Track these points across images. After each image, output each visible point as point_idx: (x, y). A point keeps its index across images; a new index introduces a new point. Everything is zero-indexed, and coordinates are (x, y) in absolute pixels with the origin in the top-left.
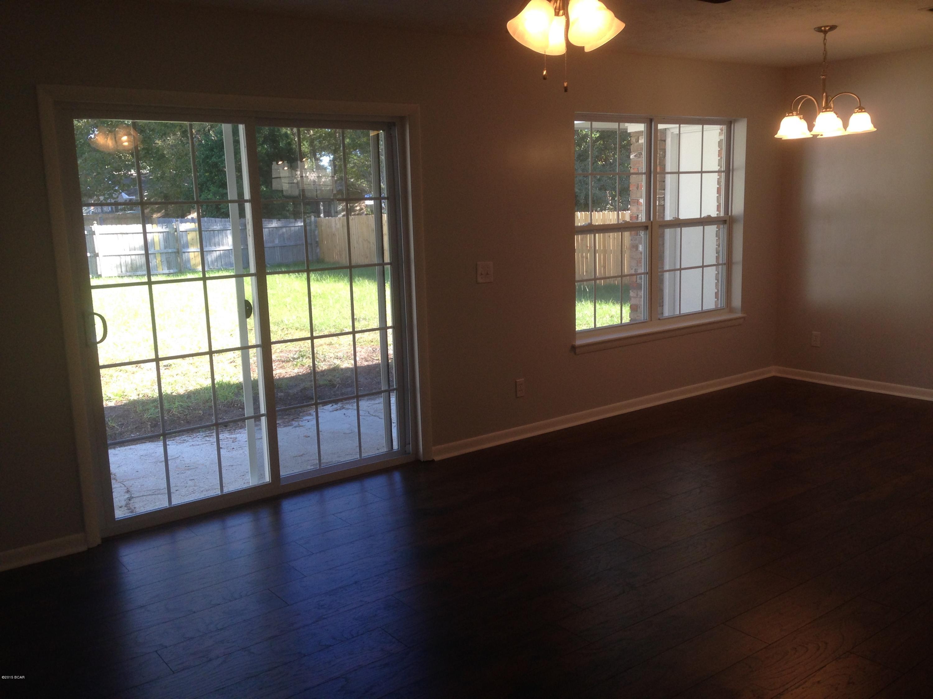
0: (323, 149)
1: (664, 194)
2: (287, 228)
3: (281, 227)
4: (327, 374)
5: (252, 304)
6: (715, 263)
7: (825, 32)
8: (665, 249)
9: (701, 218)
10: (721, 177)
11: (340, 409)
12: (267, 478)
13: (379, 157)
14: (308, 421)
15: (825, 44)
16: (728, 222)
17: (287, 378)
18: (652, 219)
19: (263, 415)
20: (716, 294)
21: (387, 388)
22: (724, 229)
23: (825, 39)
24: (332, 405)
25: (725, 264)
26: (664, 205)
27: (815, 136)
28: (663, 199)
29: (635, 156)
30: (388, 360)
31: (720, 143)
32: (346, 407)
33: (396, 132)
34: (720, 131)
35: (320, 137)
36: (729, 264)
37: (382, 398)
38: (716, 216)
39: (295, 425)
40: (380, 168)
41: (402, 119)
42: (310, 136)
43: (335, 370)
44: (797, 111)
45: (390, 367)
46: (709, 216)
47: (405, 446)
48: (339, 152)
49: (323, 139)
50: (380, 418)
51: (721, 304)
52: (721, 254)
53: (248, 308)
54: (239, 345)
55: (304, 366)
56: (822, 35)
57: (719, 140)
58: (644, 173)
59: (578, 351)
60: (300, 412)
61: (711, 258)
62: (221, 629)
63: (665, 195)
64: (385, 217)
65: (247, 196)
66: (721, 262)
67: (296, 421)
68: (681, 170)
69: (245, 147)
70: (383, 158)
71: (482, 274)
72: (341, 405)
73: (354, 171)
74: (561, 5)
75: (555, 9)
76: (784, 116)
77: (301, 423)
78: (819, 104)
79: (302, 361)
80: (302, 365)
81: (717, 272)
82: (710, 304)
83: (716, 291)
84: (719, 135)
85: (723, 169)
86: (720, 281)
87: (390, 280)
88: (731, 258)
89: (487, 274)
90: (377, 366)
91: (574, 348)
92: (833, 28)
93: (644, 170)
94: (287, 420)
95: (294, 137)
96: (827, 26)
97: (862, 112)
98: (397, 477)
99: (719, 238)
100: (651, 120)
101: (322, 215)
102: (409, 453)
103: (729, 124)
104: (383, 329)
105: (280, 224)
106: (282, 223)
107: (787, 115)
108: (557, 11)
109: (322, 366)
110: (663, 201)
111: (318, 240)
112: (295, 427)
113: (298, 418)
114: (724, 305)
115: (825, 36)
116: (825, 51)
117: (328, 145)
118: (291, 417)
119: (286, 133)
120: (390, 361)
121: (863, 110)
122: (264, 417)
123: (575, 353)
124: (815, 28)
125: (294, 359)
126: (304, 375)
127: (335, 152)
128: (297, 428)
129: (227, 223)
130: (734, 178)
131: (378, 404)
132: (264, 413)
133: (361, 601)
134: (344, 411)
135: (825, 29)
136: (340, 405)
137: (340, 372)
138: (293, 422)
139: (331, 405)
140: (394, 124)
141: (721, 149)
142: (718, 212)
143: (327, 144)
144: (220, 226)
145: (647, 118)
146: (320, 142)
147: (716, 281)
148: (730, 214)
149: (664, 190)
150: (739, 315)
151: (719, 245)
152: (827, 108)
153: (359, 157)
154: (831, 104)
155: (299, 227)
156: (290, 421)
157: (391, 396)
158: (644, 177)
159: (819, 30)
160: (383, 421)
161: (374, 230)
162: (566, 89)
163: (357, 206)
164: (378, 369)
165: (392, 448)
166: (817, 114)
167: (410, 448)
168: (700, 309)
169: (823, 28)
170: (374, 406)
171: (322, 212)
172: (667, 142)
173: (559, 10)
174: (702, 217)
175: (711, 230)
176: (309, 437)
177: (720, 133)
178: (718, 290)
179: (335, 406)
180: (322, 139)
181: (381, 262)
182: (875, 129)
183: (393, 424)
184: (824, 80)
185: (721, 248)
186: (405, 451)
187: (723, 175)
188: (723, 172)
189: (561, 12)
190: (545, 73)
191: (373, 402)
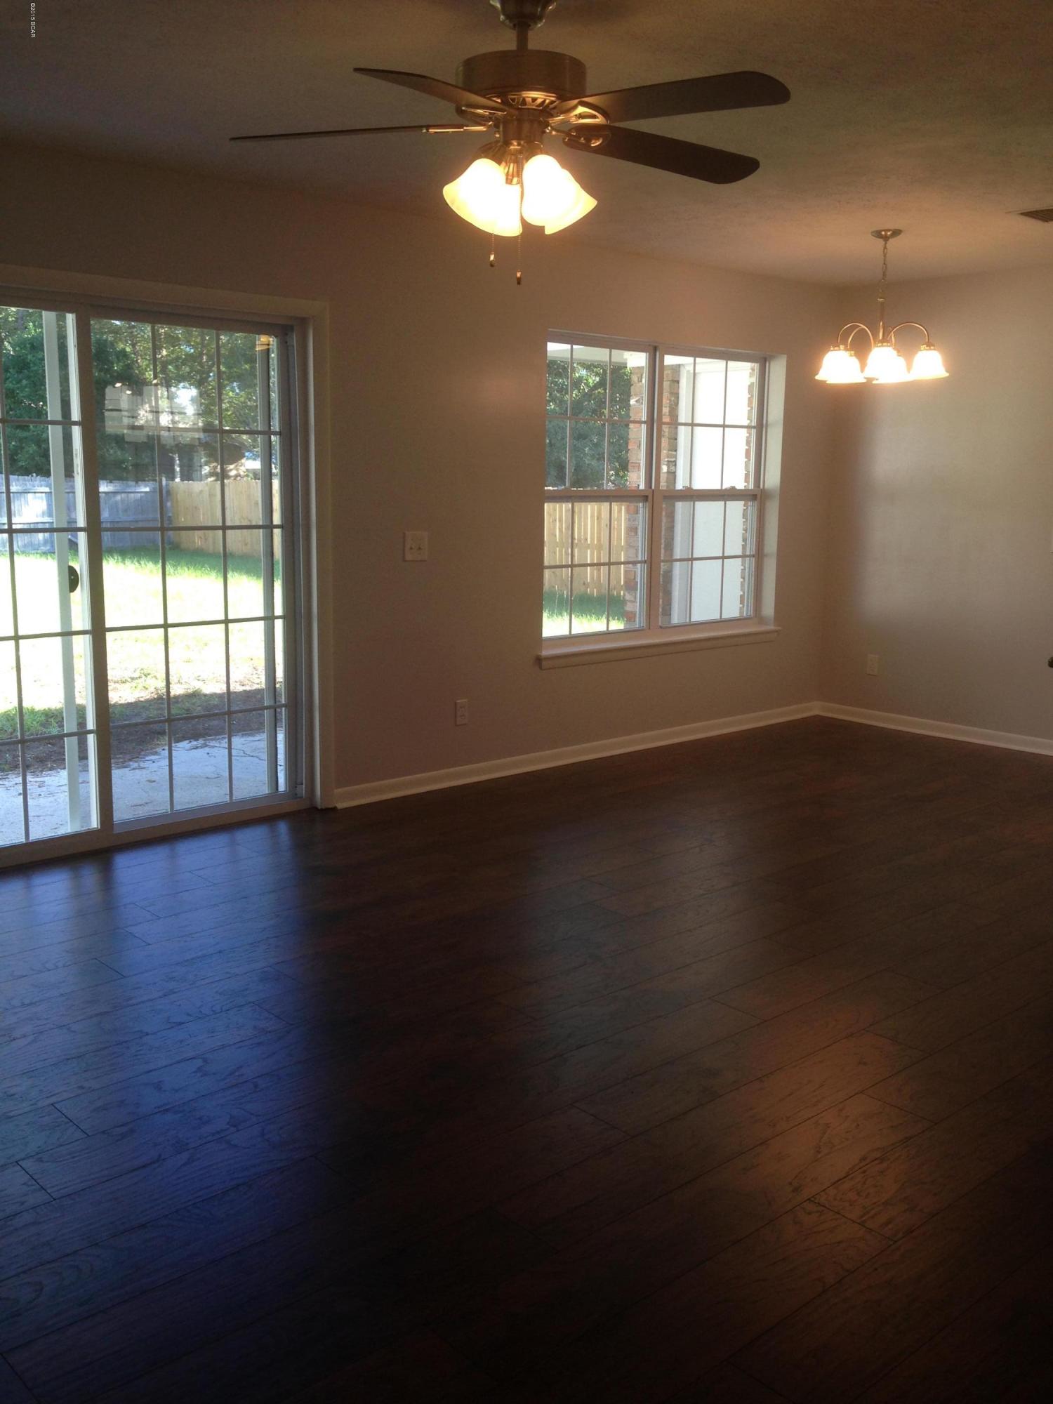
0: (181, 378)
1: (675, 456)
2: (123, 495)
3: (115, 493)
4: (182, 701)
5: (79, 572)
6: (741, 554)
7: (886, 238)
8: (675, 535)
9: (721, 490)
10: (750, 434)
11: (202, 747)
12: (94, 823)
13: (269, 395)
14: (154, 762)
15: (885, 256)
16: (759, 497)
17: (121, 704)
18: (653, 487)
19: (91, 732)
20: (742, 597)
21: (272, 703)
22: (753, 509)
23: (885, 248)
24: (190, 742)
25: (754, 556)
26: (675, 473)
27: (870, 380)
28: (674, 464)
29: (636, 401)
30: (275, 684)
31: (751, 387)
32: (211, 744)
33: (294, 340)
34: (751, 371)
35: (178, 358)
36: (758, 556)
37: (265, 734)
38: (743, 488)
39: (132, 767)
40: (271, 411)
41: (303, 322)
42: (162, 357)
43: (195, 696)
44: (845, 345)
45: (277, 693)
46: (733, 488)
47: (296, 787)
48: (206, 384)
49: (182, 363)
50: (260, 759)
51: (747, 613)
52: (748, 542)
53: (72, 577)
54: (58, 630)
55: (147, 689)
56: (881, 242)
57: (749, 383)
58: (645, 422)
59: (544, 663)
60: (143, 750)
61: (735, 547)
62: (28, 1005)
63: (676, 458)
64: (276, 484)
65: (76, 415)
66: (748, 553)
67: (136, 762)
68: (696, 421)
69: (74, 346)
70: (274, 396)
71: (411, 548)
72: (203, 742)
73: (229, 415)
74: (515, 170)
75: (507, 174)
76: (827, 350)
77: (142, 764)
78: (875, 335)
79: (145, 681)
80: (144, 687)
81: (742, 568)
82: (733, 609)
83: (742, 593)
84: (750, 377)
85: (754, 423)
86: (747, 579)
87: (281, 576)
88: (762, 550)
89: (420, 548)
90: (258, 691)
91: (539, 660)
92: (896, 233)
93: (644, 418)
94: (121, 760)
95: (137, 357)
96: (889, 230)
97: (930, 349)
98: (283, 828)
99: (747, 519)
100: (655, 349)
101: (178, 480)
102: (301, 797)
103: (763, 361)
104: (269, 619)
105: (112, 488)
106: (116, 486)
107: (832, 349)
108: (510, 177)
109: (176, 690)
110: (674, 467)
111: (170, 515)
112: (133, 769)
113: (138, 757)
114: (751, 613)
115: (886, 243)
116: (884, 264)
117: (189, 373)
118: (128, 757)
119: (124, 350)
120: (277, 686)
121: (932, 348)
122: (92, 735)
123: (541, 668)
124: (872, 232)
125: (133, 679)
126: (147, 701)
127: (200, 384)
128: (137, 770)
129: (27, 483)
130: (768, 437)
131: (259, 742)
132: (92, 728)
133: (227, 973)
134: (207, 750)
135: (886, 234)
136: (201, 741)
137: (203, 698)
138: (131, 763)
139: (187, 741)
140: (291, 328)
141: (752, 396)
142: (746, 484)
143: (188, 369)
144: (16, 486)
145: (650, 345)
146: (177, 368)
147: (742, 580)
148: (761, 487)
149: (676, 451)
150: (771, 627)
151: (746, 530)
152: (885, 340)
153: (237, 394)
154: (891, 337)
155: (142, 494)
156: (125, 761)
157: (278, 732)
158: (644, 427)
159: (878, 234)
160: (265, 764)
161: (257, 504)
162: (519, 281)
163: (231, 470)
164: (259, 696)
165: (277, 789)
166: (871, 346)
167: (302, 790)
168: (719, 618)
169: (883, 233)
170: (252, 744)
171: (179, 476)
172: (681, 384)
173: (513, 176)
174: (723, 488)
175: (736, 508)
176: (154, 781)
177: (750, 373)
178: (744, 593)
179: (194, 743)
180: (180, 364)
181: (268, 523)
182: (947, 375)
183: (279, 767)
184: (882, 304)
185: (748, 535)
186: (296, 794)
187: (754, 432)
188: (754, 427)
189: (515, 180)
190: (492, 257)
191: (251, 738)
